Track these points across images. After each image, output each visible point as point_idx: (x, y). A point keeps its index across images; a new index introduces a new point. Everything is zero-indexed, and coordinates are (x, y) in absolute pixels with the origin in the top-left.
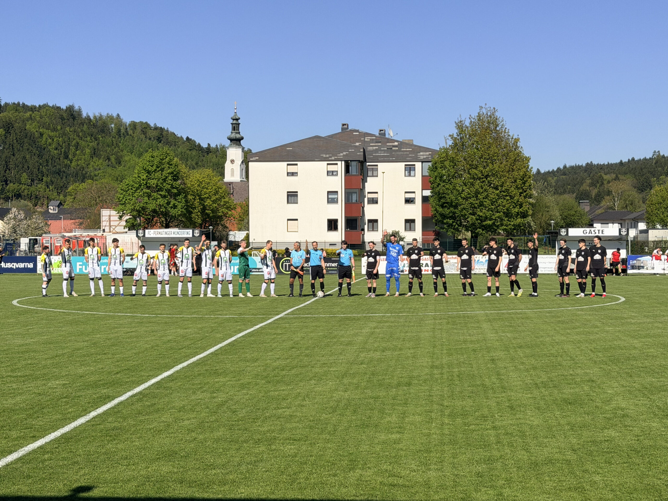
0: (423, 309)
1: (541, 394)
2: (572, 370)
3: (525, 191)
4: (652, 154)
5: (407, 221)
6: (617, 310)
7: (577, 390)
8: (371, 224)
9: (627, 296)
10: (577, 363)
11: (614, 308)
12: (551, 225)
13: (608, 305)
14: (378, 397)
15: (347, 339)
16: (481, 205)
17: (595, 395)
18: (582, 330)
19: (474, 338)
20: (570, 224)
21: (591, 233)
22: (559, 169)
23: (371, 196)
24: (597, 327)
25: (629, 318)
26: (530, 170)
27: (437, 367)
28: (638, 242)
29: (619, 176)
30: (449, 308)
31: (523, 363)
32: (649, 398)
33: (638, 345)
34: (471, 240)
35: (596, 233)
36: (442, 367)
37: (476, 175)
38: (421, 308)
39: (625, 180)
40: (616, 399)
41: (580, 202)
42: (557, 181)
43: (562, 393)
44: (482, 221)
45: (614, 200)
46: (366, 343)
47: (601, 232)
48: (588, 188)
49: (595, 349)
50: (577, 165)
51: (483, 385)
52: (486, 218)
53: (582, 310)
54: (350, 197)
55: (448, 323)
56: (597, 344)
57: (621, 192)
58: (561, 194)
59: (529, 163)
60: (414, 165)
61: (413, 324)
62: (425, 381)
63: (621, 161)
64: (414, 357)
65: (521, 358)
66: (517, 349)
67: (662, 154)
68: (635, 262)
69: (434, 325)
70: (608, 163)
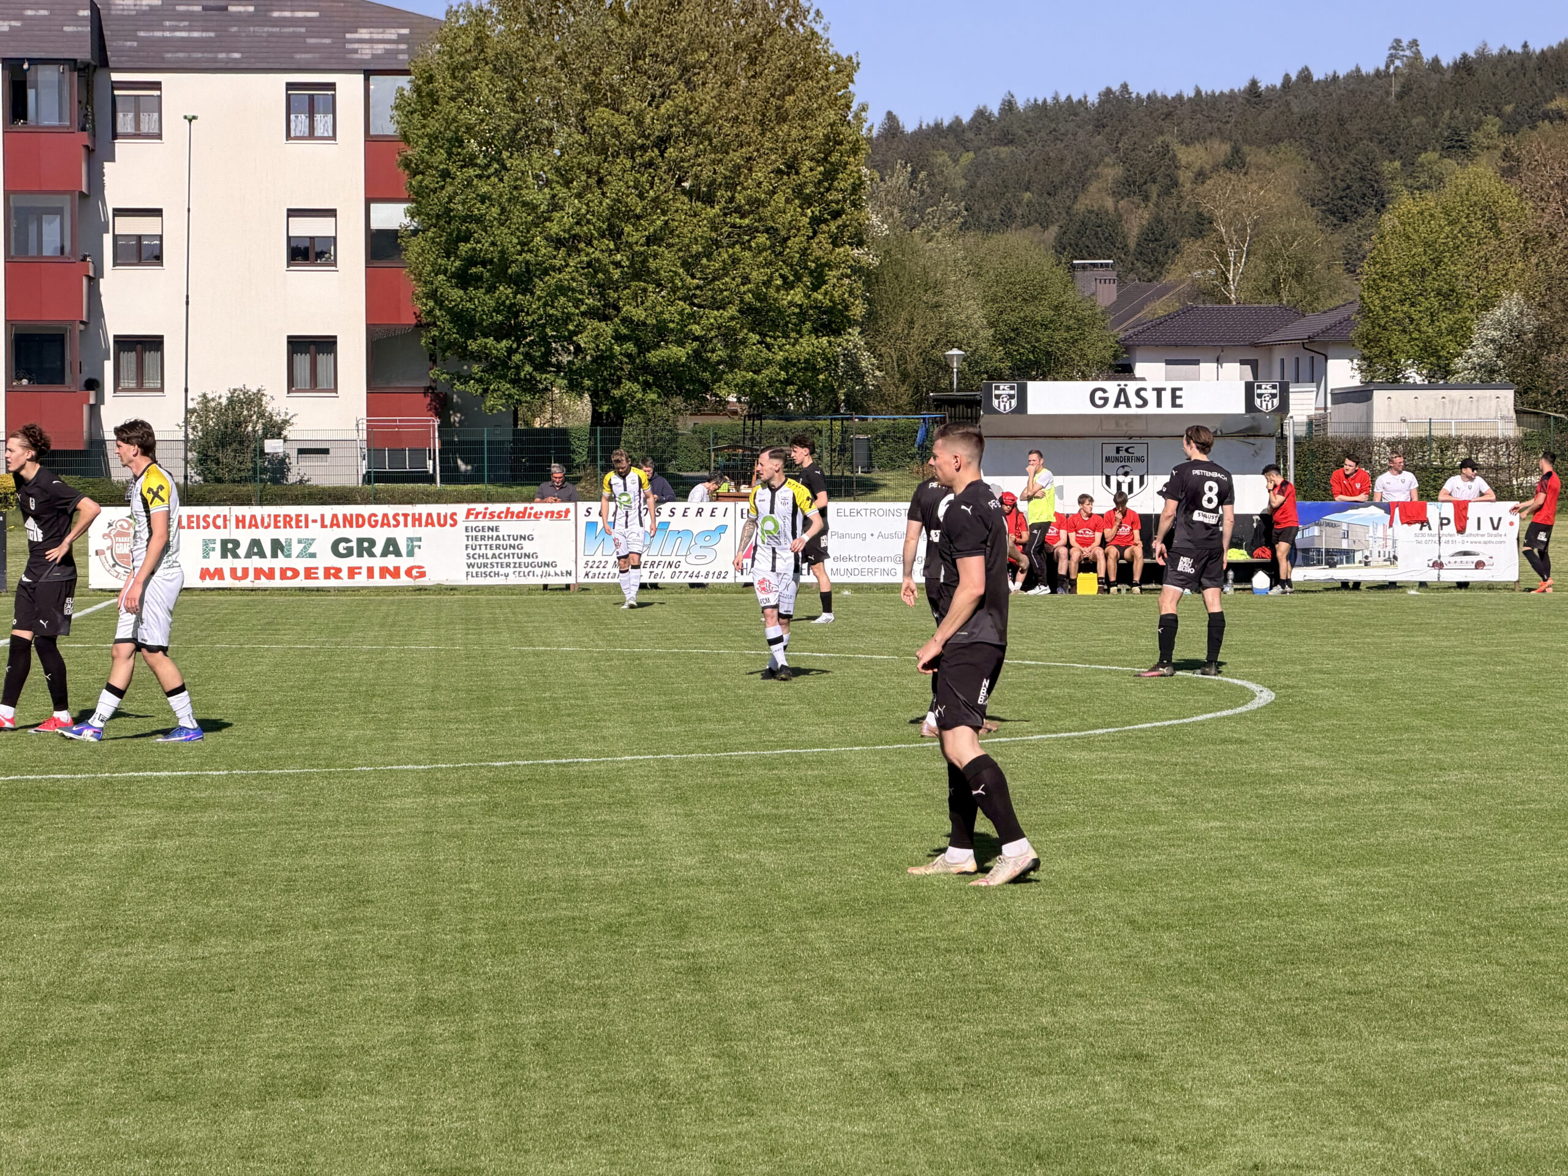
0: (379, 745)
1: (916, 1122)
2: (1046, 1008)
3: (836, 215)
4: (1387, 53)
5: (297, 345)
6: (1242, 742)
7: (1072, 1097)
8: (129, 359)
9: (1283, 680)
10: (1070, 980)
11: (1226, 732)
12: (947, 369)
13: (1202, 724)
14: (172, 1149)
15: (20, 887)
16: (639, 271)
17: (1149, 1117)
18: (1089, 831)
19: (609, 876)
20: (1036, 364)
21: (1127, 403)
22: (981, 115)
23: (127, 226)
24: (1154, 818)
25: (1291, 778)
26: (857, 116)
27: (442, 1007)
28: (1326, 444)
29: (1246, 148)
30: (496, 739)
31: (830, 983)
32: (1380, 1125)
33: (1334, 896)
34: (593, 432)
35: (1145, 403)
36: (465, 1007)
37: (617, 135)
38: (370, 742)
39: (1272, 170)
40: (1239, 1132)
41: (1074, 267)
42: (974, 171)
43: (1008, 1114)
44: (643, 348)
45: (1224, 256)
46: (111, 902)
47: (1166, 397)
48: (1109, 203)
49: (1145, 913)
50: (1063, 98)
51: (658, 1086)
52: (662, 332)
53: (1088, 744)
54: (33, 229)
55: (492, 808)
56: (1154, 892)
57: (1256, 224)
58: (989, 229)
59: (851, 87)
60: (332, 86)
61: (331, 815)
62: (390, 1070)
63: (1254, 83)
64: (335, 964)
65: (822, 960)
66: (806, 922)
67: (1427, 56)
68: (1316, 531)
69: (428, 817)
70: (1198, 92)
